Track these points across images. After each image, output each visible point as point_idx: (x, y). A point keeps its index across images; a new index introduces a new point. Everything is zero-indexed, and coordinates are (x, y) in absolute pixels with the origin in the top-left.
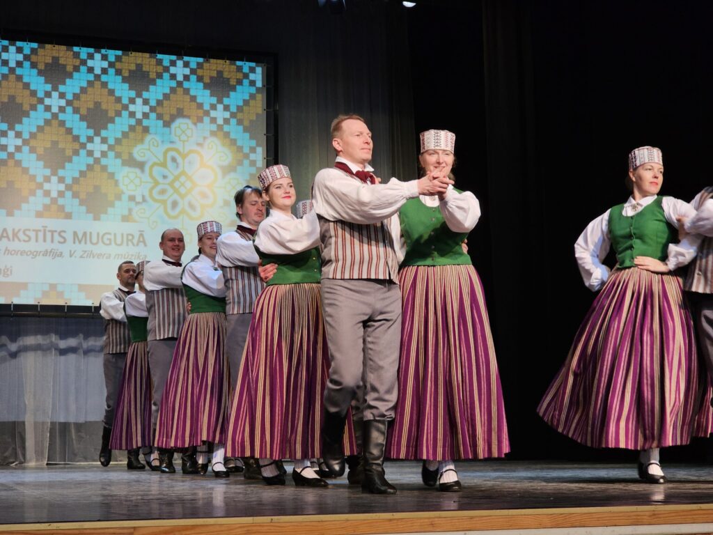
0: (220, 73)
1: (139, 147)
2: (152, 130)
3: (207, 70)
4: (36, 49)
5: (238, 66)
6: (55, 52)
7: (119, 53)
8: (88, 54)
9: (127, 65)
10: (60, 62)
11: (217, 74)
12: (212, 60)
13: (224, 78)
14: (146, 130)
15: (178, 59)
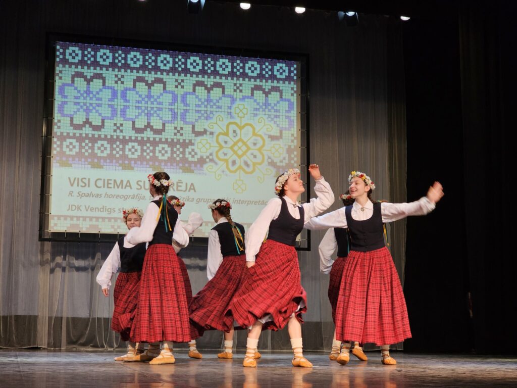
1: (210, 121)
10: (154, 62)
13: (269, 72)
15: (237, 58)
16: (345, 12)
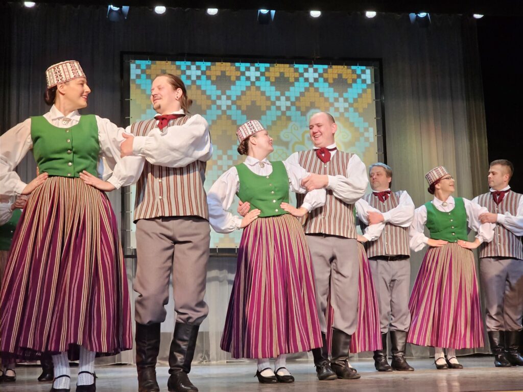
0: (340, 75)
1: (284, 131)
2: (293, 118)
3: (330, 73)
4: (210, 67)
5: (352, 70)
6: (222, 67)
7: (268, 65)
8: (246, 67)
9: (273, 73)
10: (227, 74)
11: (338, 76)
12: (334, 66)
13: (343, 79)
14: (289, 118)
15: (309, 67)
16: (416, 14)
